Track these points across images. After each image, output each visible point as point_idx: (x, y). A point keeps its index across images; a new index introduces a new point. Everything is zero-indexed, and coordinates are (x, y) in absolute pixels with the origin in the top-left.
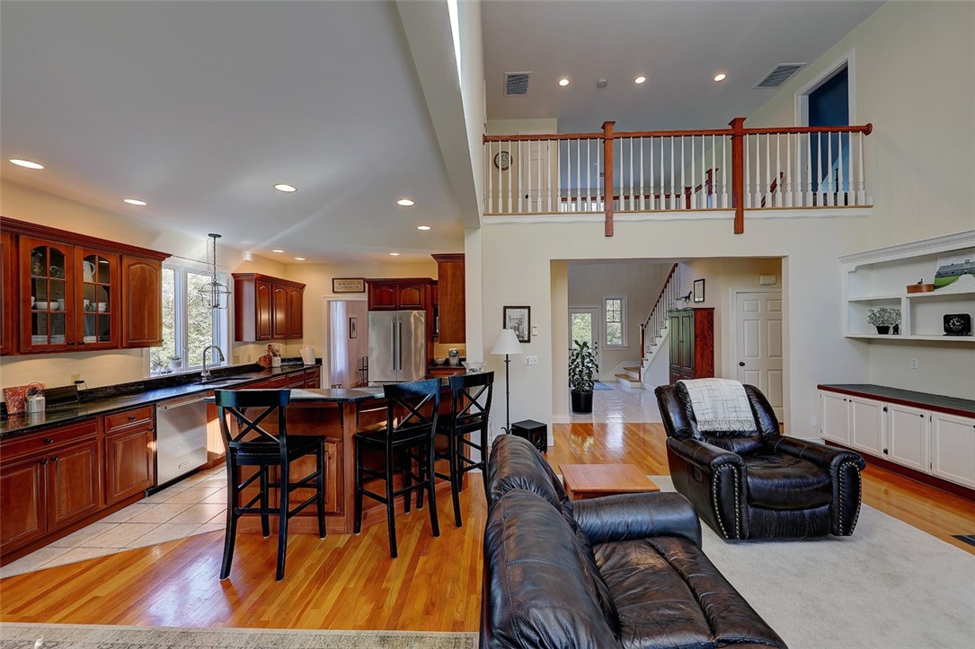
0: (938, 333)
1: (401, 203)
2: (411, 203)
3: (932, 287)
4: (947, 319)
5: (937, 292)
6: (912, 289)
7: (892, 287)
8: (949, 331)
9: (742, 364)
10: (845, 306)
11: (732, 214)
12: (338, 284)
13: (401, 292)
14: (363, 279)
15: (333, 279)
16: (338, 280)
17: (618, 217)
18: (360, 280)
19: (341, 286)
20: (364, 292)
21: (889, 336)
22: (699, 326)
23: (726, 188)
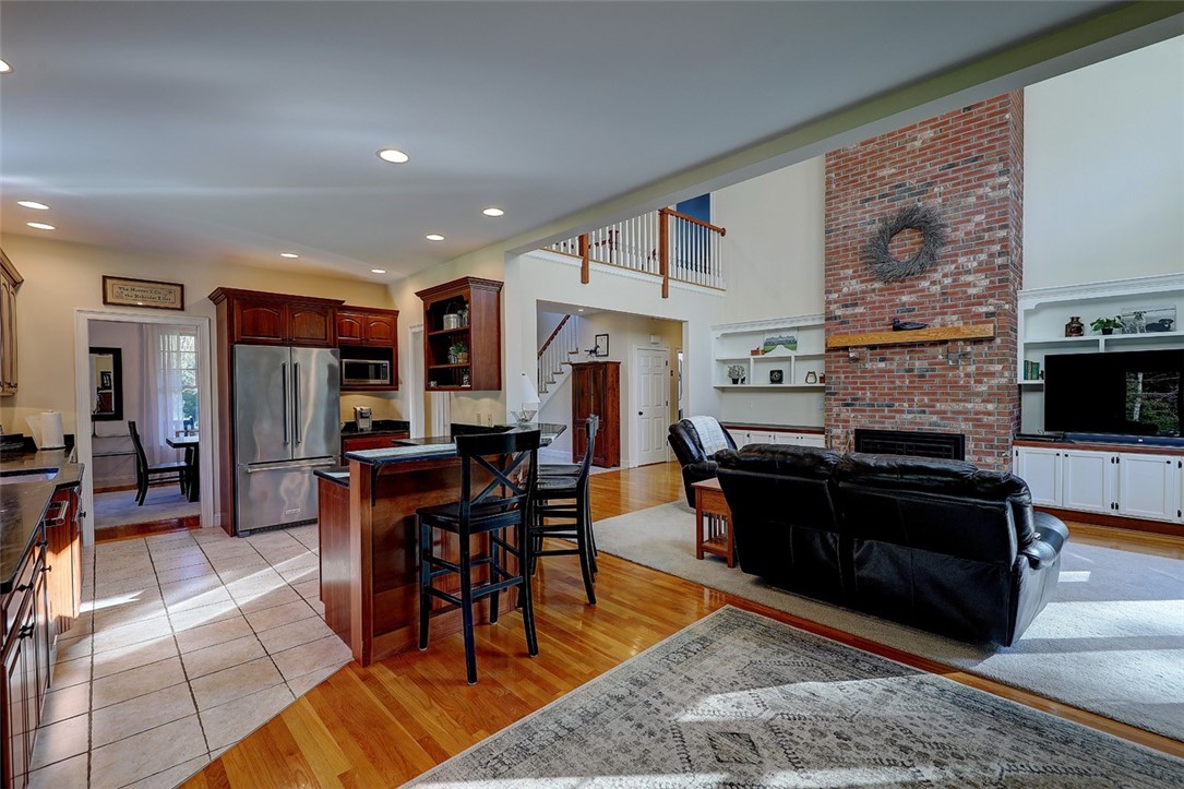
0: (766, 383)
1: (488, 212)
2: (500, 213)
3: (764, 352)
4: (772, 372)
5: (767, 355)
6: (754, 353)
7: (741, 351)
8: (773, 381)
9: (641, 413)
10: (714, 364)
11: (660, 280)
12: (116, 289)
13: (293, 317)
14: (182, 286)
15: (105, 278)
16: (115, 281)
17: (591, 265)
18: (174, 288)
19: (126, 293)
20: (182, 309)
21: (739, 385)
22: (610, 379)
23: (657, 257)
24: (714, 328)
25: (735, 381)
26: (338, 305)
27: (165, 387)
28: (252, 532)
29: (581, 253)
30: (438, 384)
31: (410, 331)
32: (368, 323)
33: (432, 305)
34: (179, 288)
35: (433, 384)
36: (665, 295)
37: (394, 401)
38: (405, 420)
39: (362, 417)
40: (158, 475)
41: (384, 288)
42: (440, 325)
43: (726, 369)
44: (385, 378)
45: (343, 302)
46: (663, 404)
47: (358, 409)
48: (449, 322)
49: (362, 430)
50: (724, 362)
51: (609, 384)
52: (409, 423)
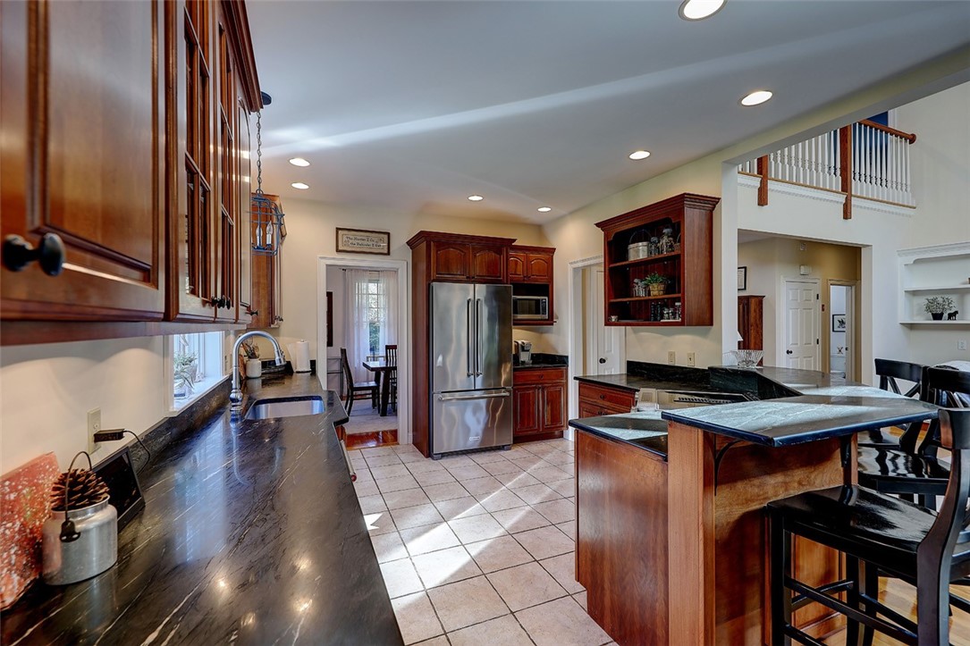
7: (950, 279)
9: (789, 353)
11: (843, 198)
12: (345, 239)
13: (475, 256)
14: (388, 234)
15: (338, 229)
16: (346, 232)
17: (771, 185)
18: (382, 235)
19: (351, 241)
20: (388, 254)
21: (944, 321)
22: (752, 314)
23: (838, 172)
24: (902, 253)
25: (937, 316)
26: (508, 243)
27: (358, 322)
28: (443, 455)
29: (760, 172)
30: (619, 319)
31: (570, 268)
32: (528, 260)
33: (616, 234)
34: (386, 236)
35: (614, 318)
36: (847, 215)
37: (546, 335)
38: (561, 353)
39: (523, 350)
40: (359, 392)
41: (539, 229)
42: (624, 254)
43: (923, 301)
44: (544, 313)
45: (514, 240)
46: (813, 342)
47: (520, 342)
48: (638, 252)
49: (523, 362)
50: (915, 293)
51: (752, 320)
52: (567, 357)
